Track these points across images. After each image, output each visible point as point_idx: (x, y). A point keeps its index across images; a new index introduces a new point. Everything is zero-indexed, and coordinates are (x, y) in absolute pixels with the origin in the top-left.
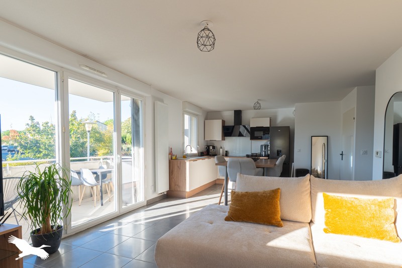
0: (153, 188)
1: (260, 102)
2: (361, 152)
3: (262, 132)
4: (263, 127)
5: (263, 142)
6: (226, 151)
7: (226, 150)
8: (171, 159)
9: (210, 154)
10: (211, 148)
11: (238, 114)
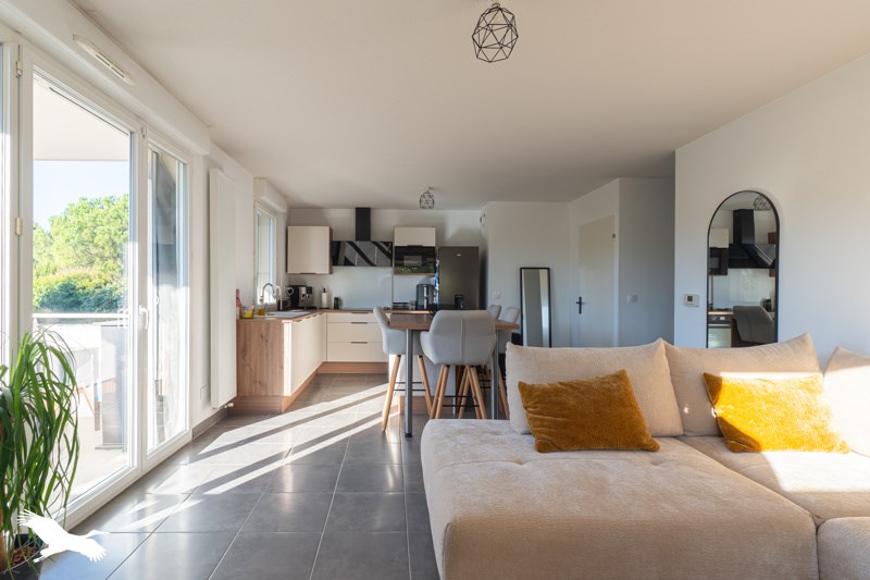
0: (204, 394)
1: (431, 191)
2: (629, 298)
3: (420, 257)
4: (421, 247)
5: (419, 279)
6: (337, 299)
7: (334, 295)
8: (241, 317)
9: (301, 304)
10: (303, 290)
11: (363, 215)
